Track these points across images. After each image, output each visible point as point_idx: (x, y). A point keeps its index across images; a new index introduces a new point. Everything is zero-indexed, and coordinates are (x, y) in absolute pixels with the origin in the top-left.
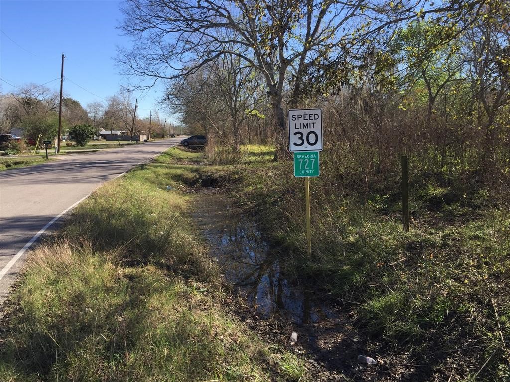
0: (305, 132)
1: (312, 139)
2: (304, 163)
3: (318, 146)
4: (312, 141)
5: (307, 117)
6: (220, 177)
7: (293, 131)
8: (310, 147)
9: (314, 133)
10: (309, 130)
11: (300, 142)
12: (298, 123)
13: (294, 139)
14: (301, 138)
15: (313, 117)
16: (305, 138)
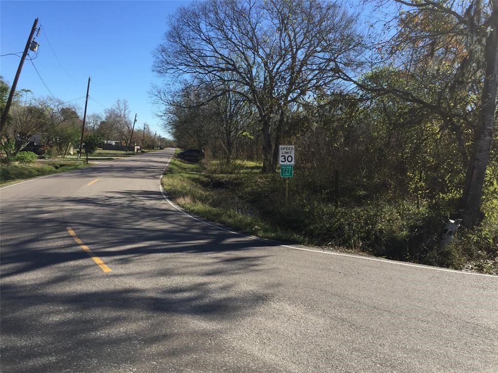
0: (287, 155)
1: (290, 159)
2: (286, 170)
3: (293, 163)
4: (290, 160)
5: (288, 149)
6: (226, 182)
7: (281, 155)
8: (289, 163)
9: (291, 156)
10: (289, 155)
11: (284, 160)
12: (283, 151)
13: (281, 159)
14: (284, 159)
15: (290, 149)
16: (286, 159)
